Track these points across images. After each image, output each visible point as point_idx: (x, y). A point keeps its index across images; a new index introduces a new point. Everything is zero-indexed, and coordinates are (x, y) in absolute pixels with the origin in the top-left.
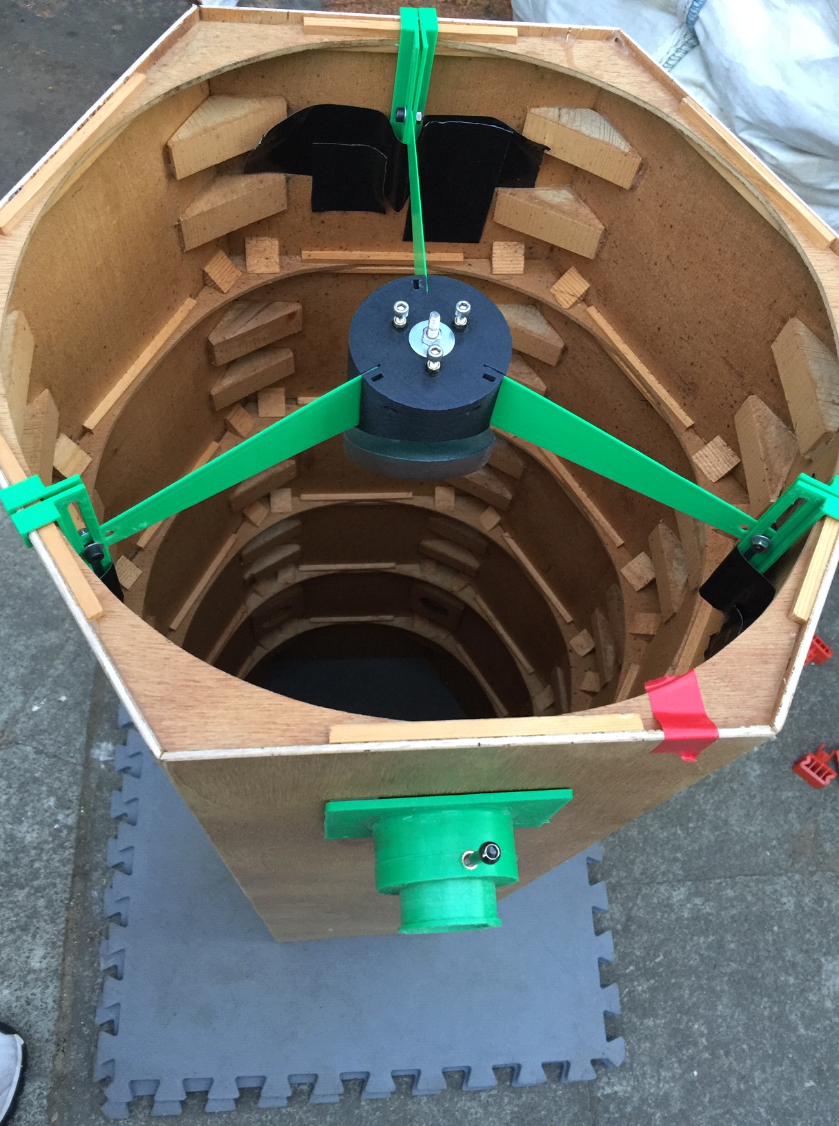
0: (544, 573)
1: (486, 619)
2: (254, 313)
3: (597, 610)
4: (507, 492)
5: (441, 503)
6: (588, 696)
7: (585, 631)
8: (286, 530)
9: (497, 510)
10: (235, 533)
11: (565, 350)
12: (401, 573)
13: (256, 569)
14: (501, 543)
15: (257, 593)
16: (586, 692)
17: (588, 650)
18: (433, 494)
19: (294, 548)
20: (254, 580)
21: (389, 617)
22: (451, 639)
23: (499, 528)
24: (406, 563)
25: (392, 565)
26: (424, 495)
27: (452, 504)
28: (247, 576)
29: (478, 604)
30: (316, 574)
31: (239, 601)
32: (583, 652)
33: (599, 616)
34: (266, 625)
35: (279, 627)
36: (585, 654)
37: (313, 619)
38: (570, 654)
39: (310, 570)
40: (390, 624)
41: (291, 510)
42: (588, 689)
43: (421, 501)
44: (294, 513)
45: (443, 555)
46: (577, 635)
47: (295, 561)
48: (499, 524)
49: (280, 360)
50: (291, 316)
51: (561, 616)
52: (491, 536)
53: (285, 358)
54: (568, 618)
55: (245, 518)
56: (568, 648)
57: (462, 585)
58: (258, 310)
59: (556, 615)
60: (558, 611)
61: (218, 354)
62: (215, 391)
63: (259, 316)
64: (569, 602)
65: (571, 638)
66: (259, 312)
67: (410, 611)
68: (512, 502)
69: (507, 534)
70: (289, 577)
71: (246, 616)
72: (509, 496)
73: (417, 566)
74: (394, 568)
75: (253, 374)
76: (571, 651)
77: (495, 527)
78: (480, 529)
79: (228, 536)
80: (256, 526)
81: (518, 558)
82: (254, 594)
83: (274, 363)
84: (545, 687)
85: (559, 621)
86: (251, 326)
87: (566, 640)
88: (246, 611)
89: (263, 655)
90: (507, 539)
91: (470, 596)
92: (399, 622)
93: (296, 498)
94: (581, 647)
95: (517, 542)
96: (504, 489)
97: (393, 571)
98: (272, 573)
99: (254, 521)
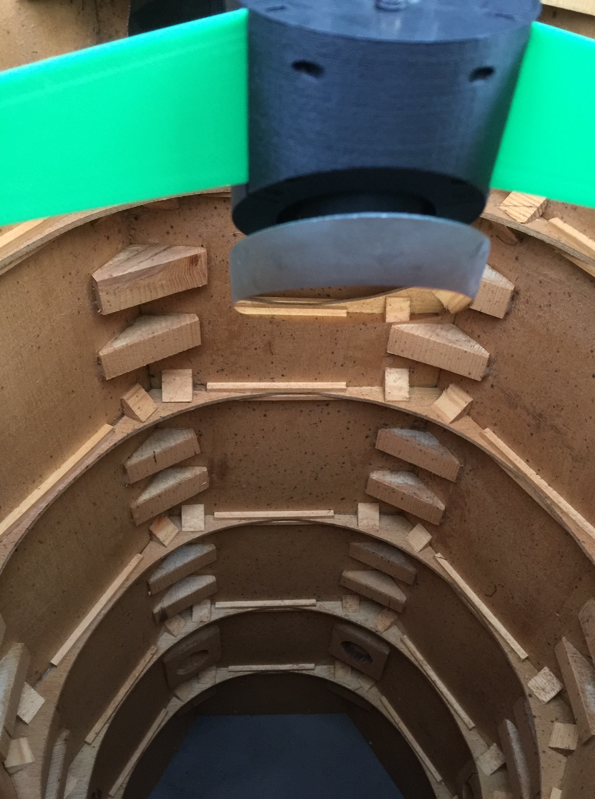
0: (487, 598)
1: (416, 663)
2: (150, 255)
3: (564, 639)
4: (439, 501)
5: (365, 522)
6: (560, 757)
7: (546, 670)
8: (199, 555)
9: (428, 526)
10: (141, 553)
11: (515, 295)
12: (322, 610)
13: (167, 602)
14: (433, 565)
15: (169, 632)
16: (557, 750)
17: (553, 694)
18: (356, 513)
19: (208, 580)
20: (164, 617)
21: (311, 666)
22: (375, 690)
23: (430, 548)
24: (327, 600)
25: (313, 601)
26: (345, 513)
27: (378, 524)
28: (157, 609)
29: (405, 644)
30: (232, 612)
31: (149, 640)
32: (546, 697)
33: (568, 647)
34: (181, 672)
35: (195, 675)
36: (548, 699)
37: (231, 668)
38: (530, 699)
39: (226, 607)
40: (311, 673)
41: (203, 529)
42: (559, 745)
43: (343, 520)
44: (206, 532)
45: (367, 588)
46: (536, 675)
47: (211, 595)
48: (430, 544)
49: (183, 324)
50: (194, 260)
51: (512, 650)
52: (421, 557)
53: (188, 322)
54: (523, 654)
55: (152, 537)
56: (527, 692)
57: (388, 623)
58: (154, 253)
59: (506, 650)
60: (508, 644)
61: (103, 296)
62: (103, 353)
63: (156, 258)
64: (522, 633)
65: (529, 679)
66: (156, 254)
67: (331, 659)
68: (445, 514)
69: (439, 555)
70: (204, 614)
71: (156, 657)
72: (442, 506)
73: (339, 603)
74: (314, 605)
75: (151, 336)
76: (530, 696)
77: (425, 547)
78: (408, 549)
79: (131, 556)
80: (164, 545)
81: (456, 583)
82: (166, 634)
83: (176, 326)
84: (489, 746)
85: (511, 657)
86: (145, 265)
87: (523, 681)
88: (156, 651)
89: (178, 707)
90: (439, 560)
91: (396, 636)
92: (320, 671)
93: (210, 517)
94: (543, 690)
95: (452, 563)
96: (436, 498)
97: (313, 608)
98: (185, 608)
99: (161, 540)
